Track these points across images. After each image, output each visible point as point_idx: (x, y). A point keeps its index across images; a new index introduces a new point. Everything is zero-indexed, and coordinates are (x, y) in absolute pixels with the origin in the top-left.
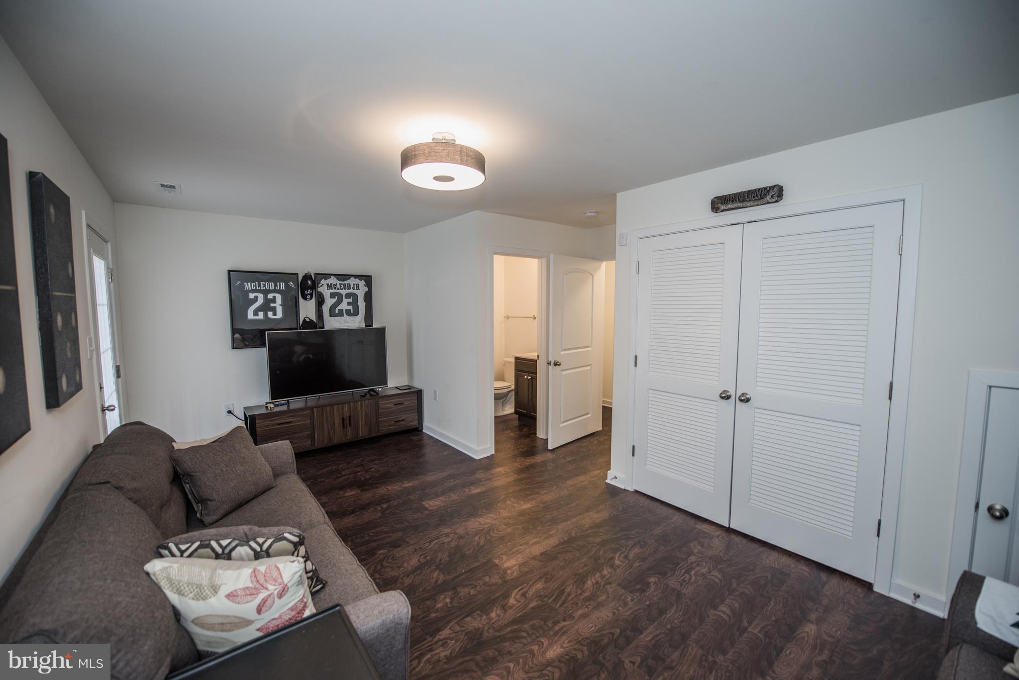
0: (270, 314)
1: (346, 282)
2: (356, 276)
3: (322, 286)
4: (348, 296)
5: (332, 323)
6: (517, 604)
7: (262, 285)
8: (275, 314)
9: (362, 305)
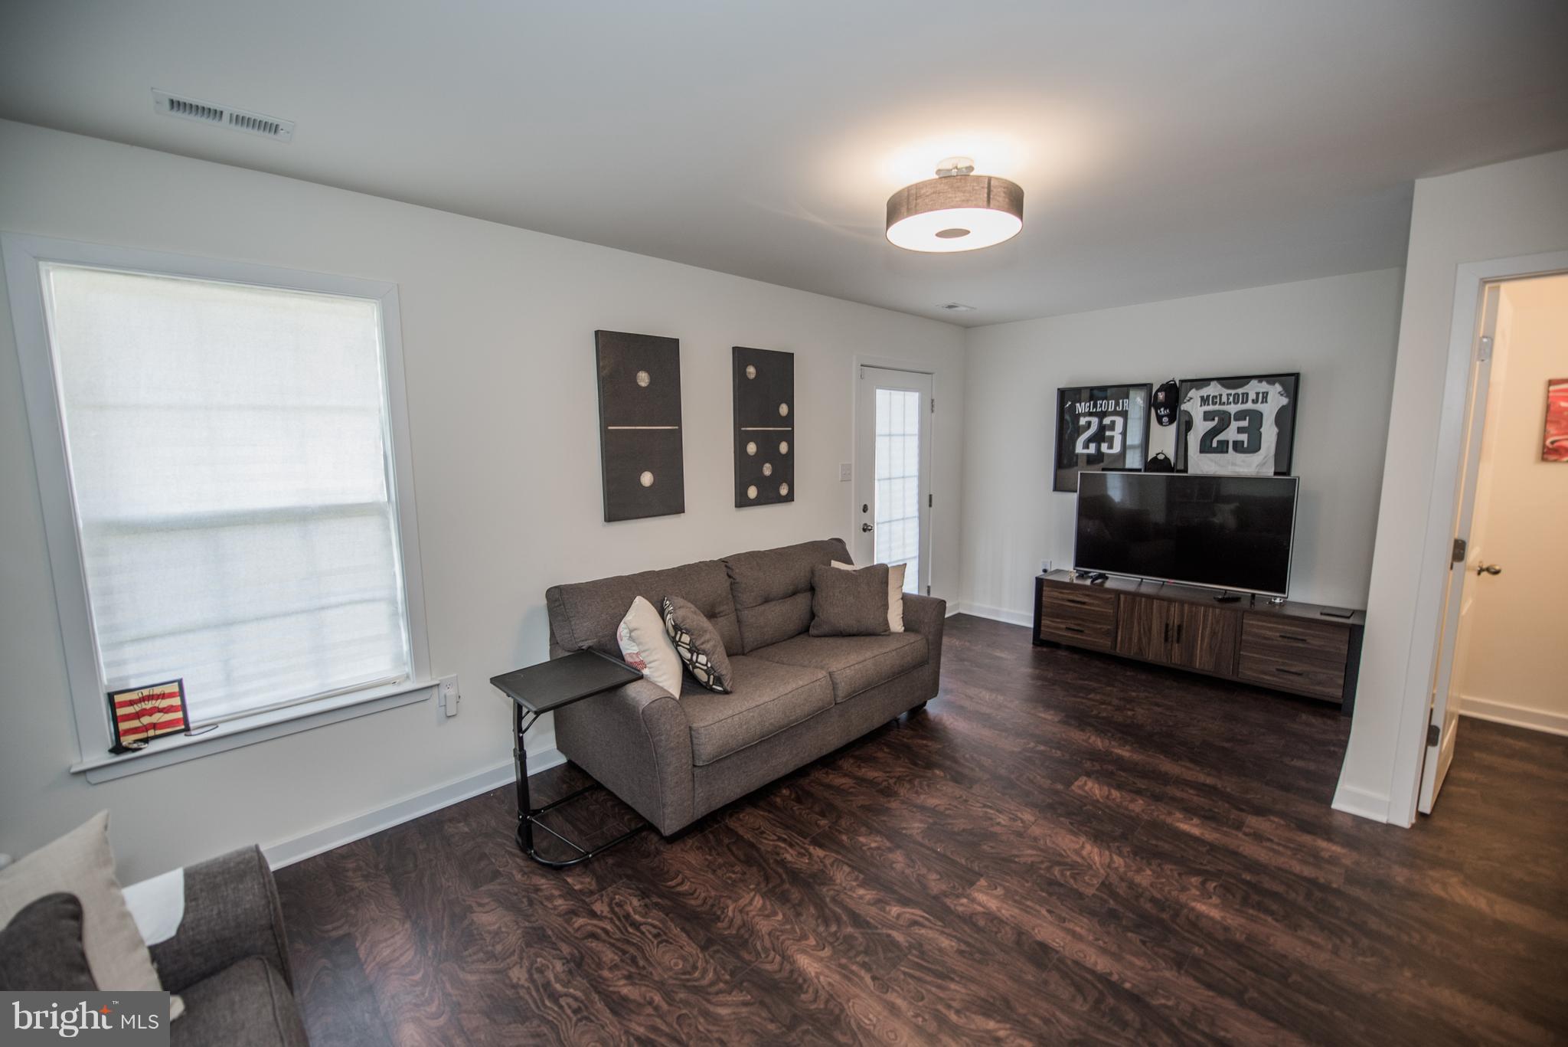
0: (1104, 447)
1: (1240, 391)
2: (1260, 378)
3: (1189, 401)
4: (1240, 416)
5: (1202, 465)
6: (893, 917)
7: (1099, 406)
8: (1111, 447)
9: (1269, 434)
